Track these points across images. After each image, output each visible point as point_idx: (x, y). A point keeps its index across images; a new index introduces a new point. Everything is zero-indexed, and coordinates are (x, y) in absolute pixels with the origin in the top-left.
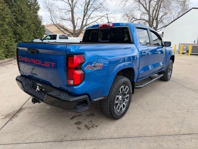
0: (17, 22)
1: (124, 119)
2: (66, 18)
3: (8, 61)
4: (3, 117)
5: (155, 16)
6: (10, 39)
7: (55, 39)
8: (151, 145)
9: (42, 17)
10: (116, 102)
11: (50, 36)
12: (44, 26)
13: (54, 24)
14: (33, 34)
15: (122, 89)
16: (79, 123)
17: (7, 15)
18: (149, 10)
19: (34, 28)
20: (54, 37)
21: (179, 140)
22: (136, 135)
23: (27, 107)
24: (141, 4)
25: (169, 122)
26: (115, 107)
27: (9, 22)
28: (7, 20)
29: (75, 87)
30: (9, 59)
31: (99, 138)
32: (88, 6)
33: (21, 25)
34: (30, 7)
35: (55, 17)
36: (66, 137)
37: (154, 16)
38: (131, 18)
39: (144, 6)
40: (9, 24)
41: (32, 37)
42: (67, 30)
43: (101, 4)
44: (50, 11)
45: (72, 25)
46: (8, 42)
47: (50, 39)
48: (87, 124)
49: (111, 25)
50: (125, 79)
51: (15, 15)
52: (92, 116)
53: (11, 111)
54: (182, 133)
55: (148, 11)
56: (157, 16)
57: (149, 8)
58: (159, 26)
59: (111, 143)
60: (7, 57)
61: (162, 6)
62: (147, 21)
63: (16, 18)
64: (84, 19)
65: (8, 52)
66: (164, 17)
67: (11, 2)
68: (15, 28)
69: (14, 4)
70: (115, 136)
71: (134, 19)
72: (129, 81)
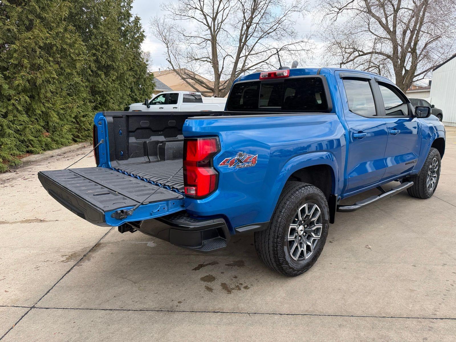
0: (99, 68)
1: (308, 276)
2: (199, 57)
3: (78, 149)
4: (64, 258)
5: (409, 43)
6: (84, 104)
7: (175, 102)
8: (362, 334)
9: (148, 54)
10: (290, 238)
11: (164, 96)
12: (152, 75)
13: (174, 70)
14: (129, 92)
15: (303, 211)
16: (210, 279)
17: (79, 55)
18: (395, 31)
19: (131, 79)
20: (172, 99)
21: (431, 329)
22: (331, 312)
23: (109, 243)
24: (374, 16)
25: (412, 291)
26: (286, 248)
27: (83, 70)
28: (78, 65)
29: (199, 201)
30: (80, 145)
31: (250, 311)
32: (248, 27)
33: (105, 74)
34: (124, 35)
35: (177, 54)
36: (181, 304)
37: (406, 43)
38: (348, 51)
39: (380, 22)
40: (82, 73)
41: (127, 99)
42: (201, 83)
43: (279, 22)
44: (166, 41)
45: (213, 70)
46: (80, 110)
47: (165, 103)
48: (228, 282)
49: (285, 74)
50: (312, 190)
51: (94, 55)
52: (239, 266)
53: (79, 249)
54: (439, 314)
55: (393, 34)
56: (416, 44)
57: (395, 26)
58: (420, 68)
59: (274, 323)
60: (75, 141)
61: (425, 20)
62: (388, 57)
63: (97, 61)
64: (238, 57)
65: (79, 130)
66: (433, 45)
67: (89, 27)
68: (95, 80)
69: (94, 31)
70: (285, 309)
71: (356, 54)
72: (322, 194)
